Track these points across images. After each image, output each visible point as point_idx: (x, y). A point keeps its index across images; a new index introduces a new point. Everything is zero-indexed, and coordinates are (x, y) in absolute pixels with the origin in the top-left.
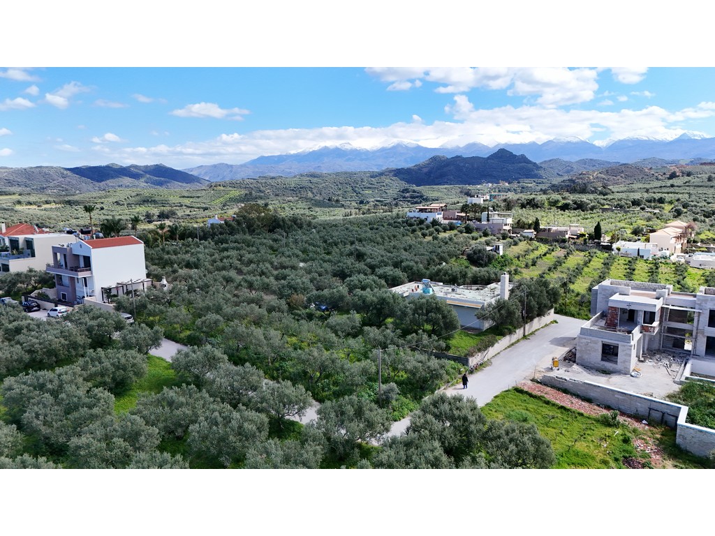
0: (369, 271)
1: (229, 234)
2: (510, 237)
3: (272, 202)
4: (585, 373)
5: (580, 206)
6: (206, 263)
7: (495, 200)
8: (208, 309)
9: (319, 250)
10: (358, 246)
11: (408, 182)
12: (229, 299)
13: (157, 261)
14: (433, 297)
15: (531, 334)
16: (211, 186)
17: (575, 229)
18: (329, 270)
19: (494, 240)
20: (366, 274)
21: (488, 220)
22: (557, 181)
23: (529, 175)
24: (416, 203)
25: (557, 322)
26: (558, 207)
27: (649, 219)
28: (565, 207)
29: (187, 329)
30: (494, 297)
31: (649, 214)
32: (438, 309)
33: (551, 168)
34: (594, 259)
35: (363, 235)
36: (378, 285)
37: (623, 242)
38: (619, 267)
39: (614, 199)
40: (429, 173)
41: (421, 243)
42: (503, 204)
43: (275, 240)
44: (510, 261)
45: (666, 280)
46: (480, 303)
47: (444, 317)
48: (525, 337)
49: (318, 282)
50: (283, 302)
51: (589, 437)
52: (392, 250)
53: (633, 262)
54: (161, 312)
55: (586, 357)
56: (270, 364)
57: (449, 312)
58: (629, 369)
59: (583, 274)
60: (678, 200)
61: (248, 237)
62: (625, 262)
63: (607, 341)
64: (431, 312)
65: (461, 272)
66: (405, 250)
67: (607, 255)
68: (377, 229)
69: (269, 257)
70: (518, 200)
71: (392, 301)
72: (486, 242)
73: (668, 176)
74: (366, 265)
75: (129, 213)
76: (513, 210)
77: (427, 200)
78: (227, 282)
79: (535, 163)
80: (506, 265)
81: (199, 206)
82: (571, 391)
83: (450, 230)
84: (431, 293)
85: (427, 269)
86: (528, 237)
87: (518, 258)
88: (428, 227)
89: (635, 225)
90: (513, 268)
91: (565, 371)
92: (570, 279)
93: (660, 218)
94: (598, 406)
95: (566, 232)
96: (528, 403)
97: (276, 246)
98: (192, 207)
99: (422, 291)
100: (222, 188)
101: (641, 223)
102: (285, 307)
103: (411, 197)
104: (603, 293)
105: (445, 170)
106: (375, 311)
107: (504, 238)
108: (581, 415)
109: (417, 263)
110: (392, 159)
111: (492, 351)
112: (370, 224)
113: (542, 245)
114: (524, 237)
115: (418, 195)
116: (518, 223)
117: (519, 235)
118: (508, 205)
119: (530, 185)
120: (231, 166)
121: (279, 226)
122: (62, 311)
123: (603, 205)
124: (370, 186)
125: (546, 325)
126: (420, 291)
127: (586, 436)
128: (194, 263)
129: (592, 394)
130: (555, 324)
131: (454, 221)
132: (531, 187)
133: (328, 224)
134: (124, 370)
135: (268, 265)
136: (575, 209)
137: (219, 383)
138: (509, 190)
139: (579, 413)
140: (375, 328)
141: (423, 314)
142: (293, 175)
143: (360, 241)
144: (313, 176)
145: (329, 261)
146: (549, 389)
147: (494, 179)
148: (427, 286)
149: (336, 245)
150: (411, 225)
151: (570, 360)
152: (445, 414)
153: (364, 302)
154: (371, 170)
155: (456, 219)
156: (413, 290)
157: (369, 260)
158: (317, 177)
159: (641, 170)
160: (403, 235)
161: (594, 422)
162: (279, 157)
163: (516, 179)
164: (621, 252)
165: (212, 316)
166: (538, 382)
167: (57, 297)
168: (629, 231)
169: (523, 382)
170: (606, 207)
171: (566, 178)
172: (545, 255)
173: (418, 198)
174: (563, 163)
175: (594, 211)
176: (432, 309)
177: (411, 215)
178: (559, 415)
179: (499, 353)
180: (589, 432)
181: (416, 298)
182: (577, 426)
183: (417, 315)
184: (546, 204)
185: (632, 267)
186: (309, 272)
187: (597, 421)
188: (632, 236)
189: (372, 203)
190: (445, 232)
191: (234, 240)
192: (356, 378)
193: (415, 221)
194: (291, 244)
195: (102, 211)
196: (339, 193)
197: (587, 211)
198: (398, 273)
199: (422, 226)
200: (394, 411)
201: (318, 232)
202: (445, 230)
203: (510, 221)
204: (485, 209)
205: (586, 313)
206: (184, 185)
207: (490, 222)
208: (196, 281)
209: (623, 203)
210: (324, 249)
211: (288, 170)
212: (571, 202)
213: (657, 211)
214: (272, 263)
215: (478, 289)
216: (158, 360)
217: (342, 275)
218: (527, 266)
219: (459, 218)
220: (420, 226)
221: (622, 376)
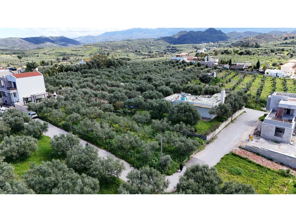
0: (154, 87)
1: (88, 69)
2: (218, 68)
3: (111, 53)
4: (266, 143)
5: (248, 53)
6: (76, 84)
7: (209, 51)
8: (73, 110)
9: (130, 76)
10: (148, 75)
11: (170, 43)
12: (84, 104)
13: (53, 83)
14: (187, 103)
15: (234, 119)
16: (85, 46)
17: (248, 64)
18: (135, 87)
19: (211, 70)
20: (152, 90)
21: (208, 60)
22: (234, 42)
23: (222, 39)
24: (174, 52)
25: (246, 112)
26: (238, 54)
27: (279, 59)
28: (241, 54)
29: (63, 120)
30: (218, 101)
31: (279, 56)
32: (190, 110)
33: (232, 36)
34: (257, 78)
35: (151, 69)
36: (159, 95)
37: (269, 70)
38: (268, 82)
39: (262, 49)
40: (179, 39)
41: (178, 72)
42: (213, 53)
43: (110, 72)
44: (219, 80)
45: (290, 88)
46: (211, 105)
47: (194, 114)
48: (232, 121)
49: (129, 94)
50: (111, 105)
51: (276, 184)
52: (164, 76)
53: (274, 79)
54: (50, 111)
55: (266, 134)
56: (104, 141)
57: (196, 111)
58: (289, 141)
59: (253, 85)
60: (290, 50)
61: (97, 70)
62: (271, 79)
63: (279, 126)
64: (187, 112)
65: (199, 88)
66: (171, 76)
67: (262, 76)
68: (157, 65)
69: (106, 80)
70: (220, 50)
71: (166, 105)
72: (207, 71)
73: (284, 39)
74: (153, 85)
75: (50, 58)
76: (218, 55)
77: (178, 51)
78: (85, 94)
79: (225, 34)
80: (217, 82)
81: (80, 54)
82: (261, 154)
83: (191, 65)
84: (186, 100)
85: (182, 85)
86: (226, 68)
87: (222, 78)
88: (180, 64)
89: (273, 62)
90: (221, 83)
91: (256, 141)
92: (248, 88)
93: (284, 58)
94: (277, 163)
95: (244, 65)
96: (239, 162)
97: (110, 74)
98: (77, 55)
99: (181, 99)
100: (89, 46)
101: (276, 61)
102: (112, 108)
103: (171, 50)
104: (274, 99)
105: (186, 37)
106: (157, 111)
107: (215, 69)
108: (269, 169)
109: (177, 83)
110: (163, 33)
111: (217, 131)
112: (154, 63)
113: (232, 72)
114: (224, 68)
115: (175, 48)
116: (221, 61)
117: (222, 67)
118: (216, 53)
119: (222, 44)
120: (93, 37)
121: (112, 65)
122: (3, 110)
123: (258, 52)
124: (154, 45)
125: (241, 114)
126: (180, 99)
127: (274, 184)
128: (70, 84)
129: (273, 156)
130: (245, 113)
131: (192, 61)
132: (223, 45)
133: (134, 63)
134: (25, 148)
135: (105, 85)
136: (246, 54)
137: (74, 158)
138: (213, 46)
139: (268, 169)
140: (158, 120)
141: (182, 113)
142: (120, 40)
143: (150, 71)
144: (129, 40)
145: (135, 82)
146: (249, 153)
147: (207, 41)
148: (184, 96)
149: (138, 74)
150: (173, 63)
151: (257, 135)
152: (200, 178)
153: (152, 106)
154: (154, 38)
155: (193, 60)
156: (176, 99)
157: (154, 82)
158: (130, 41)
159: (271, 36)
160: (170, 68)
161: (276, 174)
162: (114, 32)
163: (216, 41)
164: (268, 74)
165: (75, 115)
166: (242, 149)
167: (3, 102)
168: (271, 64)
169: (235, 148)
170: (260, 53)
171: (238, 40)
172: (234, 77)
173: (174, 50)
174: (237, 33)
175: (255, 55)
176: (187, 110)
177: (173, 58)
178: (257, 170)
179: (220, 131)
180: (275, 181)
181: (179, 103)
182: (268, 177)
183: (179, 113)
184: (233, 52)
185: (274, 82)
186: (125, 88)
187: (278, 173)
188: (272, 66)
189: (154, 53)
190: (188, 66)
191: (90, 72)
192: (148, 152)
193: (175, 61)
194: (117, 73)
195: (38, 57)
196: (140, 48)
197: (251, 55)
198: (168, 88)
199: (178, 63)
200: (169, 169)
201: (130, 67)
202: (188, 65)
203: (217, 60)
204: (206, 55)
205: (259, 107)
206: (73, 45)
207: (209, 61)
208: (69, 94)
209: (267, 51)
210: (133, 76)
211: (118, 38)
212: (244, 51)
213: (282, 55)
214: (108, 84)
215: (208, 97)
216: (46, 139)
217: (141, 90)
218: (227, 82)
219: (194, 59)
220: (177, 64)
221: (286, 144)
